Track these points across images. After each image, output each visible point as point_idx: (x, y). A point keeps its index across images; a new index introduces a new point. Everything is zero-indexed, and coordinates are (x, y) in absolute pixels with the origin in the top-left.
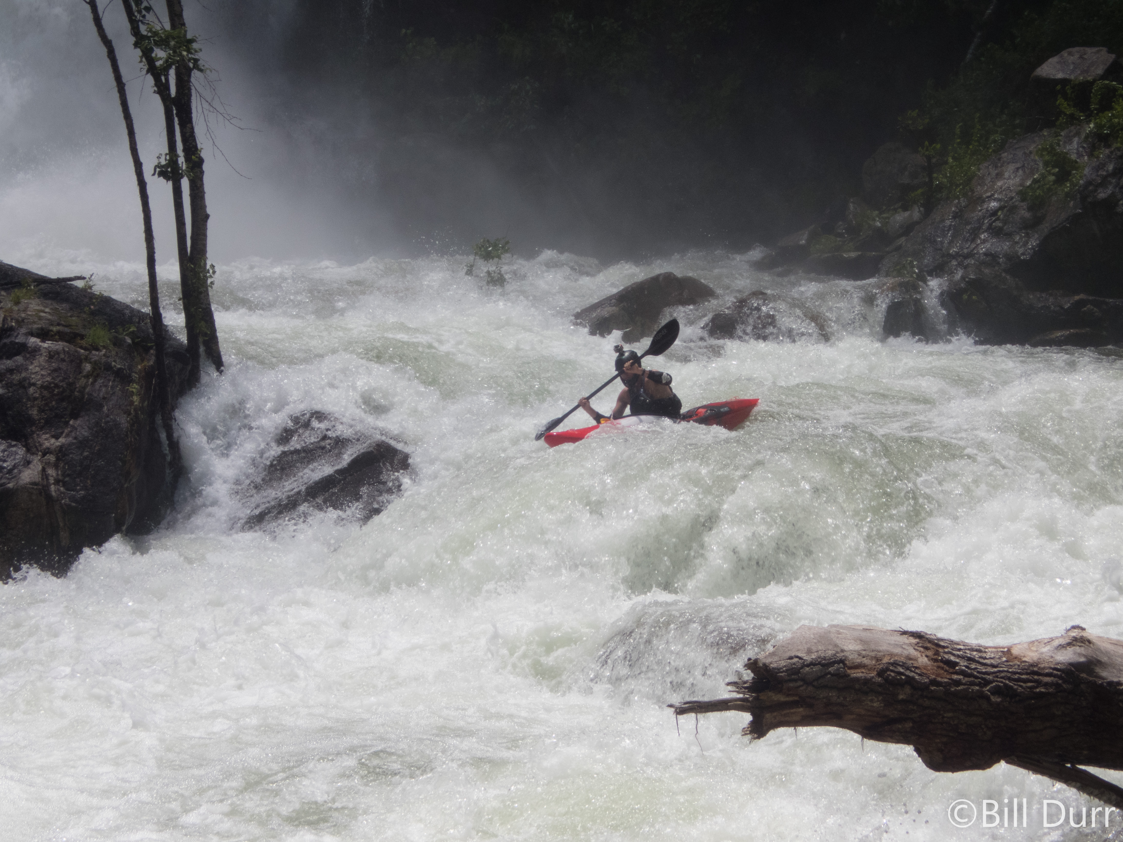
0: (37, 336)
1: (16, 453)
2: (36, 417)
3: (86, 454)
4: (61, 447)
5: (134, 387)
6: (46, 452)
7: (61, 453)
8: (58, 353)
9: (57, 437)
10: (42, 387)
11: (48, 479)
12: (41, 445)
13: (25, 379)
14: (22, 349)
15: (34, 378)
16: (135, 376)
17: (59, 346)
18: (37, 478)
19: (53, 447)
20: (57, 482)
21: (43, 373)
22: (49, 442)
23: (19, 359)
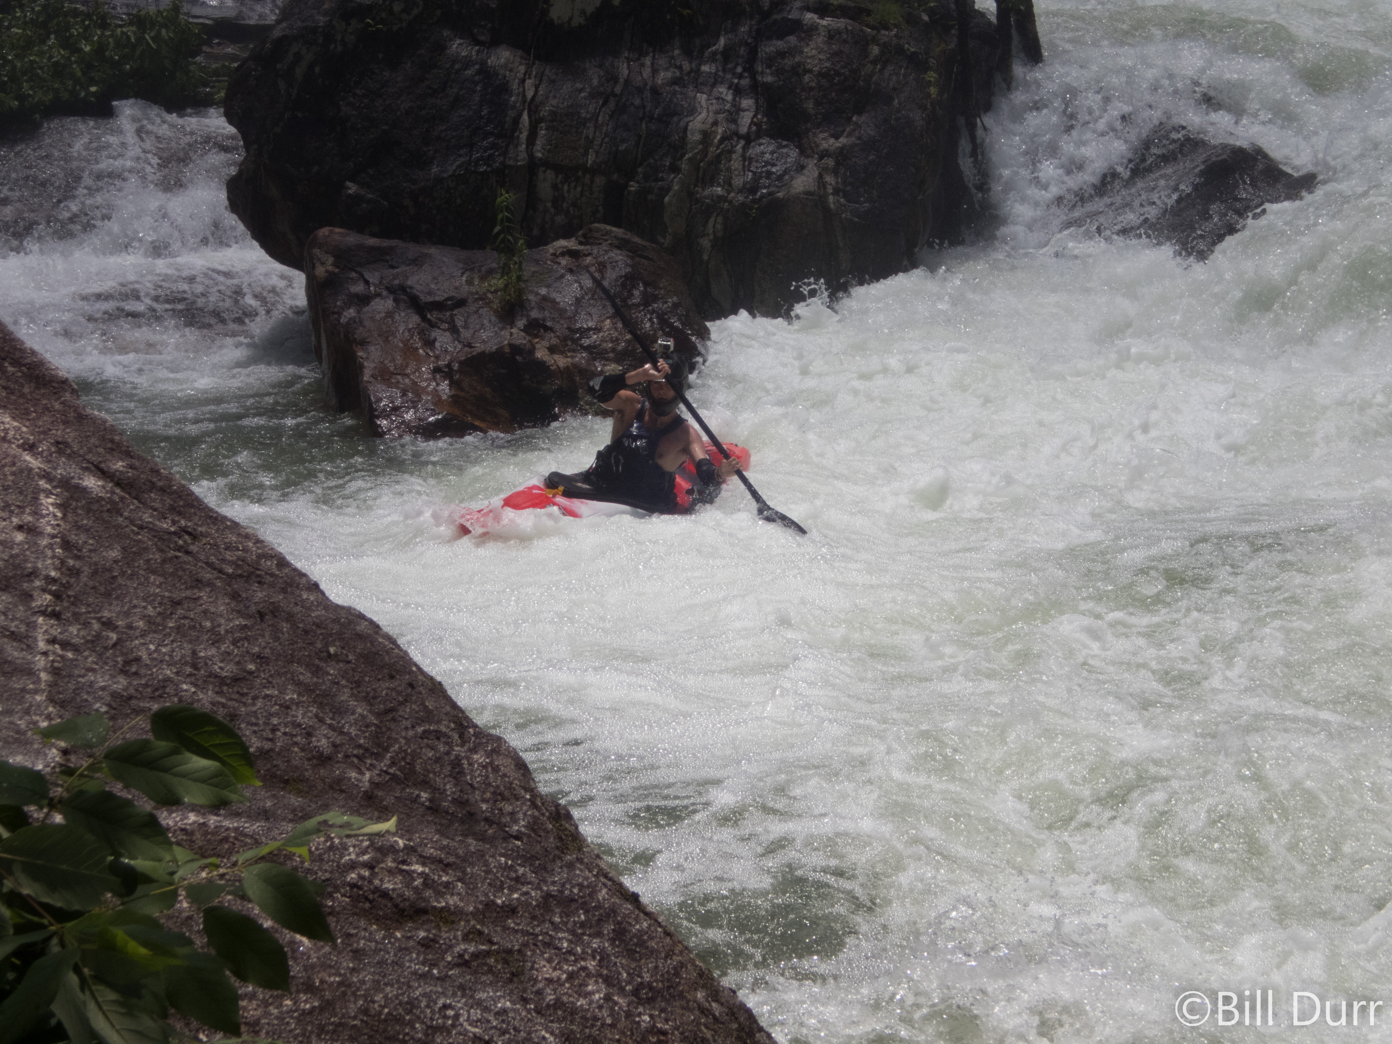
0: (815, 11)
1: (788, 156)
2: (812, 112)
3: (871, 157)
4: (842, 149)
5: (931, 76)
6: (824, 154)
7: (842, 156)
8: (839, 32)
9: (837, 138)
10: (820, 74)
11: (825, 188)
12: (817, 146)
13: (799, 64)
14: (796, 27)
15: (811, 64)
16: (932, 62)
17: (840, 23)
18: (813, 187)
19: (832, 148)
20: (836, 192)
21: (822, 57)
22: (827, 143)
23: (792, 39)
